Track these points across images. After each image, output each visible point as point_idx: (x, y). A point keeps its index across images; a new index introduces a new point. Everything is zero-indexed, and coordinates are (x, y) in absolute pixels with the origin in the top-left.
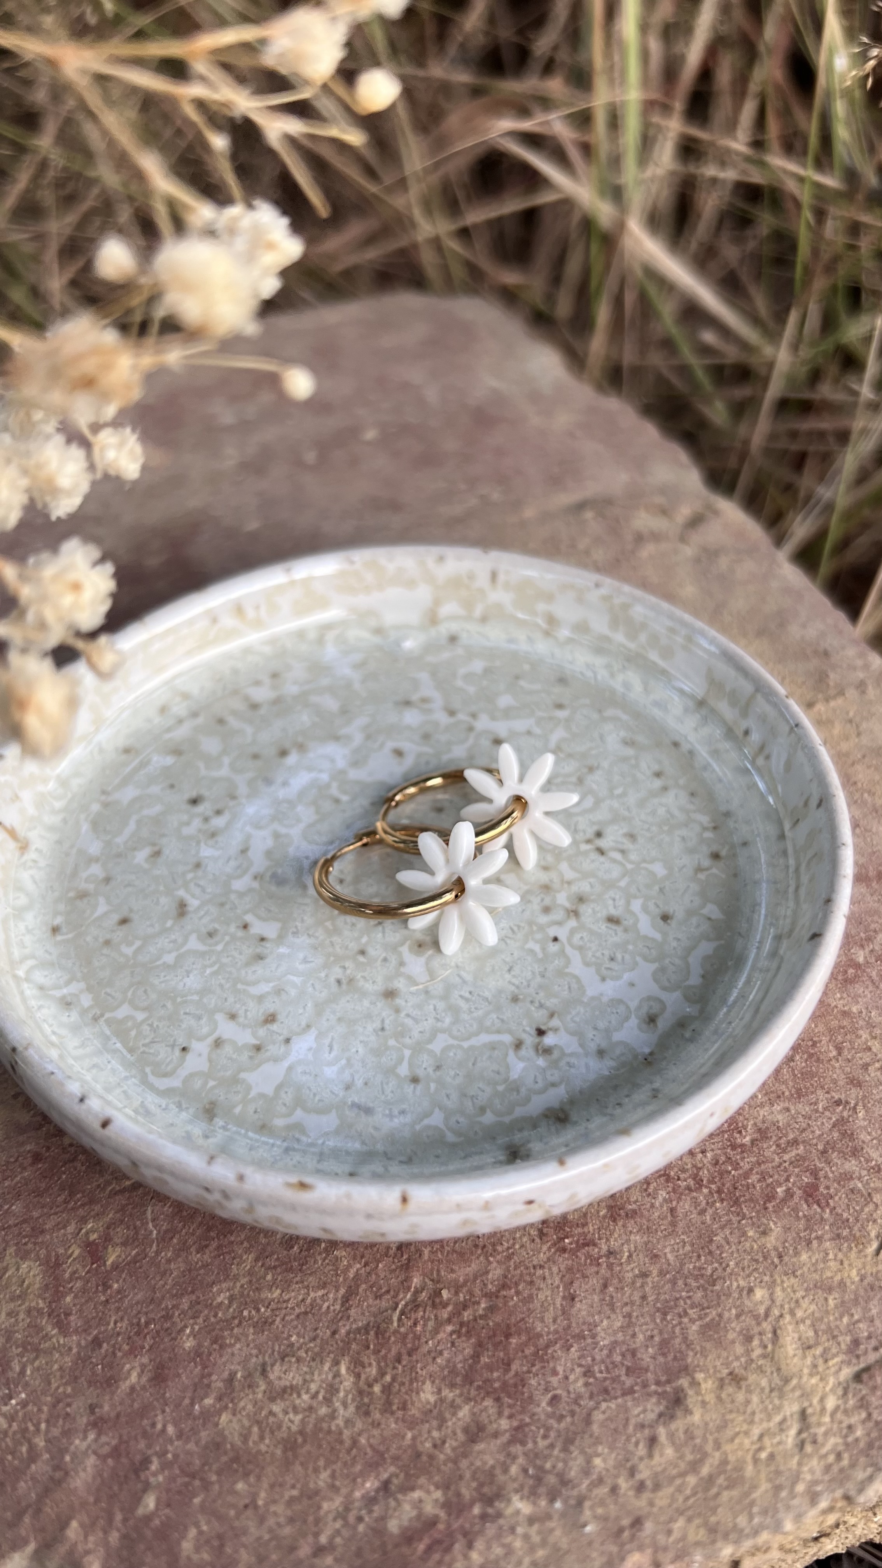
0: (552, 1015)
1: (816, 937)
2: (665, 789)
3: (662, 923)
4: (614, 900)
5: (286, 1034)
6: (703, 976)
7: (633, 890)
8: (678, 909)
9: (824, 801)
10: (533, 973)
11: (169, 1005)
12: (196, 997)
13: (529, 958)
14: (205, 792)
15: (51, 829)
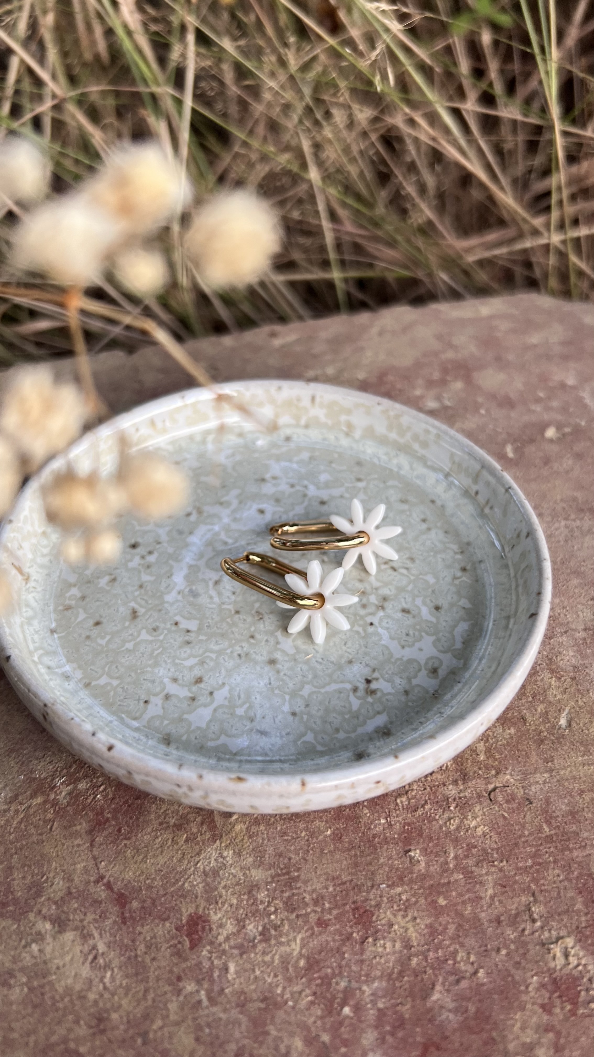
0: (374, 670)
1: (534, 616)
2: (429, 529)
3: (435, 611)
4: (405, 598)
5: (210, 689)
6: (463, 643)
7: (416, 592)
8: (444, 602)
9: (531, 534)
10: (360, 645)
11: (133, 674)
12: (149, 669)
13: (356, 636)
14: (140, 540)
15: (42, 566)
